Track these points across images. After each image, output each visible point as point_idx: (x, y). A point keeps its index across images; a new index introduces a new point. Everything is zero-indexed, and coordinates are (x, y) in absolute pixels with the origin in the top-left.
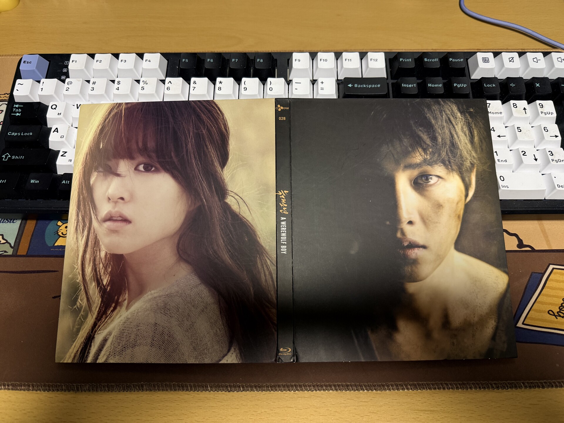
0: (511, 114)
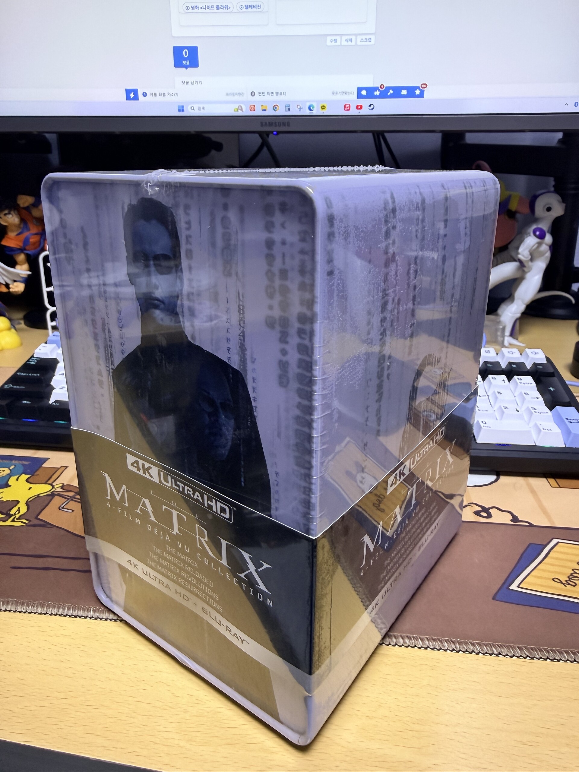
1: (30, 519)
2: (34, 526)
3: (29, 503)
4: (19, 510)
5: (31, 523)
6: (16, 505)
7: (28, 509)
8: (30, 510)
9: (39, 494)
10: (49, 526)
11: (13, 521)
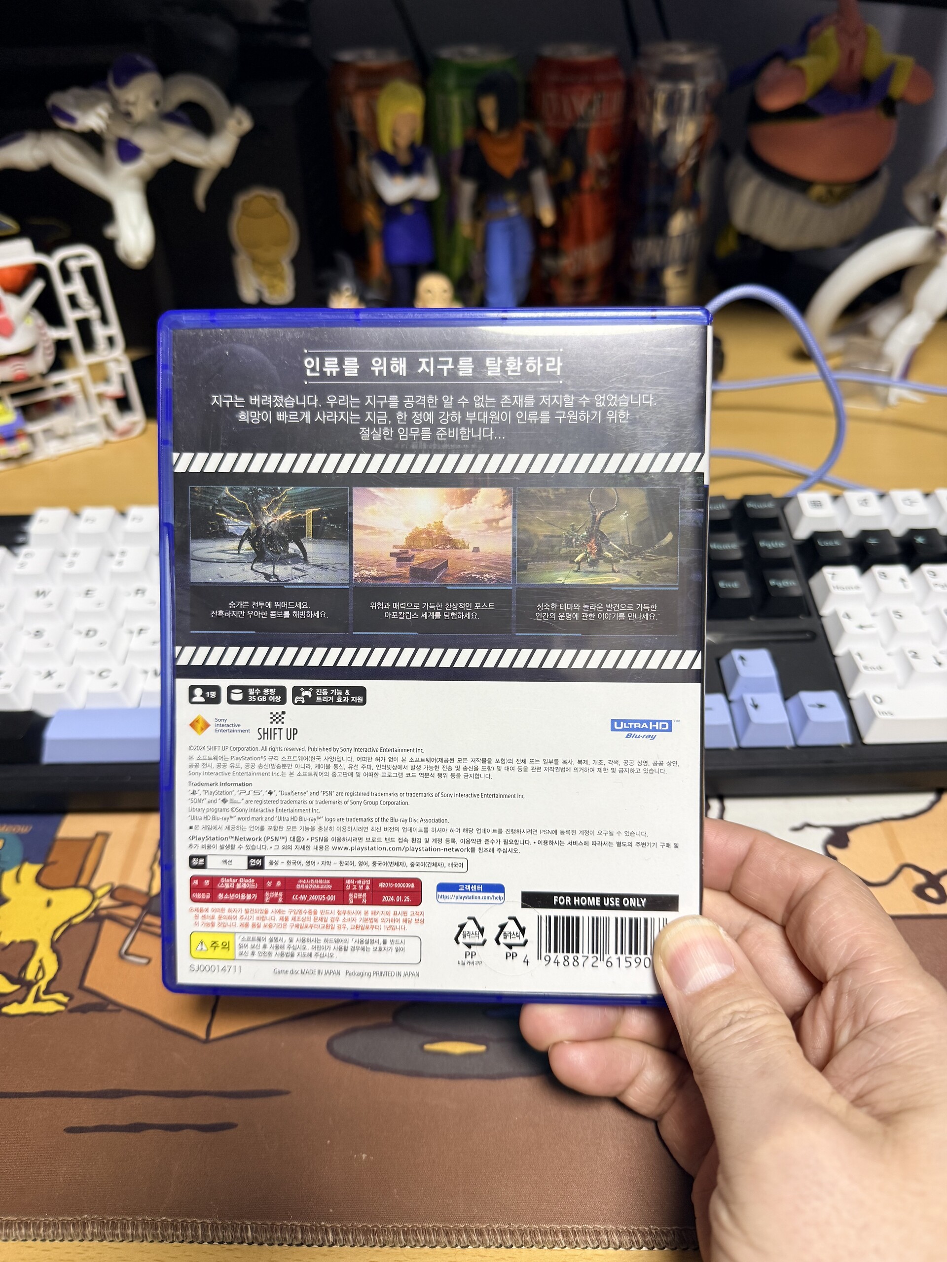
0: (878, 589)
1: (70, 991)
2: (83, 1009)
3: (57, 946)
4: (41, 967)
5: (74, 1004)
6: (33, 954)
7: (59, 961)
8: (64, 965)
9: (70, 920)
10: (110, 1007)
11: (37, 999)
